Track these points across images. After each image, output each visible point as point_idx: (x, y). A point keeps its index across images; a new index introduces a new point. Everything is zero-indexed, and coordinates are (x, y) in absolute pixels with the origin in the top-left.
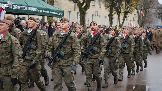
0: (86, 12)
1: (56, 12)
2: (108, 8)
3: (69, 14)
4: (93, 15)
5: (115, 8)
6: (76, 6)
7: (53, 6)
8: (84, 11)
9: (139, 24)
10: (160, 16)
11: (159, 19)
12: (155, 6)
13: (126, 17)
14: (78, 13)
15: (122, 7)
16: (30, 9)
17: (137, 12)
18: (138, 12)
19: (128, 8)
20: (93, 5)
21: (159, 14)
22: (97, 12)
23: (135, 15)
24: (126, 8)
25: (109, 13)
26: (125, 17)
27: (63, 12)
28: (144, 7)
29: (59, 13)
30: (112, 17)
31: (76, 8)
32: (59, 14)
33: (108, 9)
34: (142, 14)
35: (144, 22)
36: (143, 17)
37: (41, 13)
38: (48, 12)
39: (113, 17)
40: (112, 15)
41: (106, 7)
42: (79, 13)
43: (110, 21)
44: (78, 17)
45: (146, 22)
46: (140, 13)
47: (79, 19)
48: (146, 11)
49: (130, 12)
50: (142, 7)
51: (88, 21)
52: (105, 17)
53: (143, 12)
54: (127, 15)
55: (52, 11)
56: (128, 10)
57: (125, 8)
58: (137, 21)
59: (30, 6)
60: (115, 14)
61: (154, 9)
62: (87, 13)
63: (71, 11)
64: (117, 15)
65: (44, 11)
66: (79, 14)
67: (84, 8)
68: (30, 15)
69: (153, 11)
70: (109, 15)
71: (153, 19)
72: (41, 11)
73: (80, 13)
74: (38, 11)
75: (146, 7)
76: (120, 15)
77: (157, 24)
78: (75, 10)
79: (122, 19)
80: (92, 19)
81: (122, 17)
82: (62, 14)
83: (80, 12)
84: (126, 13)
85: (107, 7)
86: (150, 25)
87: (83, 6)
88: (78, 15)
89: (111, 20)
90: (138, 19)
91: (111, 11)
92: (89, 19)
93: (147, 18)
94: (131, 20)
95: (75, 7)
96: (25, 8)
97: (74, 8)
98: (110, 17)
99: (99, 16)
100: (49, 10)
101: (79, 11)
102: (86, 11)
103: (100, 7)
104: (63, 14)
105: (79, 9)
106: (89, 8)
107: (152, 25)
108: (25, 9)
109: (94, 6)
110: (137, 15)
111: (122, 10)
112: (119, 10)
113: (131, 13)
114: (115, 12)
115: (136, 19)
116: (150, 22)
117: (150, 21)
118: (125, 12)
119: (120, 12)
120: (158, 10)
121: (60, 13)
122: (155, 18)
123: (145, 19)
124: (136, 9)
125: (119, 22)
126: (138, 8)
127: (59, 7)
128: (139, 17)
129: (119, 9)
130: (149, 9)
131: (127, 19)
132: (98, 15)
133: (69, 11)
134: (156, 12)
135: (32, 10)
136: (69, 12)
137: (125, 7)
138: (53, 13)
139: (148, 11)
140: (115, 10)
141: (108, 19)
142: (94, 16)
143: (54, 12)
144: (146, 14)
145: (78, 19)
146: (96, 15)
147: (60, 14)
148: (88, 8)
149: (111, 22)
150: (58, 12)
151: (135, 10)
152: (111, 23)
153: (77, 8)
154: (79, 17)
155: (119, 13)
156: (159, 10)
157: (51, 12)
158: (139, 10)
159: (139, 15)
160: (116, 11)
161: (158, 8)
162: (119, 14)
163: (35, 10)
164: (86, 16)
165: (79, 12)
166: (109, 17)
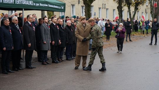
0: (92, 5)
1: (56, 5)
3: (73, 8)
4: (100, 8)
8: (90, 4)
9: (152, 16)
13: (137, 9)
14: (82, 7)
16: (25, 2)
18: (150, 3)
22: (104, 5)
23: (147, 6)
25: (118, 5)
27: (64, 5)
31: (80, 1)
34: (155, 5)
35: (157, 14)
37: (38, 7)
38: (47, 5)
39: (123, 9)
40: (121, 8)
43: (119, 14)
44: (82, 11)
46: (153, 4)
49: (142, 3)
51: (95, 15)
52: (114, 10)
53: (156, 3)
54: (139, 7)
55: (51, 4)
56: (139, 1)
58: (150, 13)
60: (125, 6)
63: (74, 5)
64: (127, 7)
65: (41, 5)
66: (84, 8)
67: (89, 1)
72: (38, 5)
74: (34, 4)
76: (131, 6)
78: (79, 3)
79: (133, 12)
80: (99, 12)
81: (132, 9)
82: (63, 8)
83: (84, 5)
84: (137, 5)
88: (82, 9)
90: (151, 11)
91: (120, 3)
92: (95, 13)
94: (142, 13)
99: (107, 9)
100: (47, 3)
104: (65, 8)
105: (83, 1)
108: (19, 3)
110: (149, 6)
111: (132, 1)
112: (129, 1)
113: (143, 5)
118: (136, 3)
121: (61, 6)
125: (130, 15)
128: (152, 9)
131: (138, 11)
132: (105, 8)
135: (27, 3)
136: (73, 5)
141: (117, 12)
142: (101, 10)
143: (53, 5)
145: (83, 13)
146: (103, 8)
147: (61, 7)
150: (58, 6)
151: (148, 1)
152: (121, 16)
154: (84, 10)
155: (129, 4)
157: (50, 6)
159: (151, 6)
160: (126, 2)
163: (31, 3)
164: (91, 9)
166: (118, 9)
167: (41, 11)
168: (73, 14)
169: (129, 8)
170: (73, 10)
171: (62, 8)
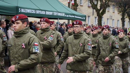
1: (80, 17)
2: (121, 13)
4: (108, 19)
5: (127, 13)
6: (94, 11)
8: (101, 16)
16: (59, 14)
20: (108, 11)
22: (111, 17)
25: (122, 17)
27: (85, 16)
30: (124, 20)
37: (68, 17)
38: (74, 17)
41: (119, 12)
47: (97, 22)
51: (104, 24)
52: (118, 20)
55: (77, 16)
59: (59, 12)
60: (126, 17)
62: (103, 17)
64: (128, 19)
65: (70, 16)
67: (101, 13)
73: (97, 18)
74: (66, 16)
78: (93, 15)
80: (107, 22)
88: (95, 19)
89: (123, 23)
92: (104, 22)
101: (97, 16)
102: (103, 15)
103: (114, 12)
104: (86, 18)
105: (97, 14)
132: (112, 19)
133: (89, 15)
135: (61, 15)
141: (120, 22)
145: (95, 22)
146: (110, 19)
147: (83, 18)
148: (104, 13)
152: (123, 25)
153: (95, 13)
160: (127, 15)
163: (63, 15)
164: (102, 20)
166: (122, 20)
170: (88, 20)
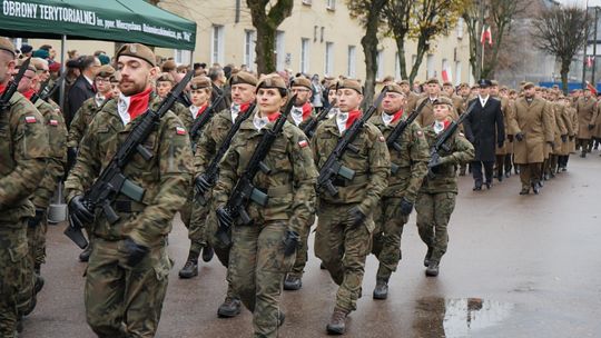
0: (280, 28)
1: (167, 28)
2: (360, 13)
3: (216, 36)
4: (304, 40)
5: (387, 13)
6: (241, 5)
7: (155, 5)
8: (272, 25)
9: (474, 73)
10: (552, 45)
11: (550, 56)
12: (535, 9)
13: (427, 47)
14: (248, 33)
15: (411, 11)
16: (69, 16)
17: (469, 27)
18: (471, 29)
19: (433, 15)
20: (304, 4)
21: (549, 37)
22: (318, 30)
23: (460, 39)
24: (428, 14)
25: (364, 34)
26: (423, 47)
27: (192, 28)
28: (494, 11)
29: (177, 31)
30: (375, 48)
31: (242, 13)
32: (179, 36)
33: (361, 16)
34: (486, 39)
35: (492, 67)
36: (489, 48)
37: (111, 31)
38: (138, 28)
39: (379, 47)
40: (375, 42)
41: (352, 9)
42: (252, 31)
43: (367, 62)
44: (248, 47)
45: (502, 68)
46: (480, 34)
47: (253, 55)
48: (499, 24)
49: (443, 28)
50: (487, 12)
51: (288, 61)
52: (351, 48)
53: (489, 30)
54: (431, 42)
55: (151, 23)
56: (433, 23)
57: (425, 15)
58: (468, 62)
59: (68, 6)
60: (386, 35)
61: (530, 17)
62: (283, 32)
63: (221, 26)
64: (394, 41)
65: (120, 25)
66: (254, 37)
67: (269, 15)
68: (69, 38)
69: (525, 25)
70: (364, 41)
71: (525, 56)
72: (109, 24)
73: (255, 34)
74: (100, 22)
75: (500, 11)
76: (405, 38)
77: (540, 75)
78: (237, 21)
79: (413, 56)
80: (303, 54)
81: (411, 46)
82: (187, 37)
83: (255, 29)
84: (426, 33)
85: (359, 9)
86: (517, 76)
87: (268, 8)
88: (248, 41)
89: (370, 60)
90: (471, 55)
91: (371, 27)
92: (289, 55)
93: (503, 53)
94: (444, 60)
95: (238, 11)
96: (51, 13)
97: (234, 13)
98: (368, 47)
99: (329, 44)
100: (139, 19)
101: (254, 24)
102: (278, 23)
103: (331, 11)
104: (193, 37)
105: (253, 15)
106: (289, 14)
107: (521, 76)
108: (51, 17)
109: (309, 6)
110: (467, 41)
111: (411, 20)
112: (401, 21)
113: (446, 35)
114: (387, 27)
115: (465, 55)
116: (513, 67)
117: (516, 63)
118: (422, 29)
119: (407, 30)
120: (544, 22)
121: (181, 32)
122: (535, 53)
123: (495, 55)
124: (465, 16)
125: (403, 65)
126: (470, 15)
127: (178, 9)
128: (475, 49)
129: (402, 17)
130: (510, 17)
131: (429, 56)
132: (322, 41)
133: (217, 23)
134: (537, 29)
135: (78, 19)
136: (217, 28)
137: (425, 9)
138: (153, 30)
139: (507, 26)
140: (386, 21)
141: (359, 54)
142: (309, 45)
143: (158, 27)
144: (500, 36)
145: (248, 53)
146: (315, 40)
147: (183, 36)
148: (285, 13)
149: (371, 64)
150: (173, 29)
151: (461, 22)
152: (372, 69)
153: (246, 14)
154: (253, 46)
155: (400, 31)
156: (549, 23)
157: (148, 29)
158: (475, 22)
159: (473, 40)
160: (391, 25)
161: (546, 15)
162: (402, 37)
163: (88, 18)
164: (278, 43)
165: (251, 27)
166: (364, 46)
167: (113, 43)
168: (216, 55)
169: (400, 44)
170: (216, 43)
171: (185, 37)
